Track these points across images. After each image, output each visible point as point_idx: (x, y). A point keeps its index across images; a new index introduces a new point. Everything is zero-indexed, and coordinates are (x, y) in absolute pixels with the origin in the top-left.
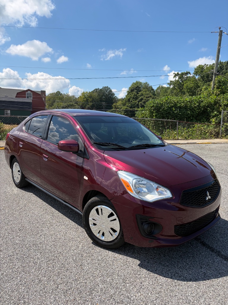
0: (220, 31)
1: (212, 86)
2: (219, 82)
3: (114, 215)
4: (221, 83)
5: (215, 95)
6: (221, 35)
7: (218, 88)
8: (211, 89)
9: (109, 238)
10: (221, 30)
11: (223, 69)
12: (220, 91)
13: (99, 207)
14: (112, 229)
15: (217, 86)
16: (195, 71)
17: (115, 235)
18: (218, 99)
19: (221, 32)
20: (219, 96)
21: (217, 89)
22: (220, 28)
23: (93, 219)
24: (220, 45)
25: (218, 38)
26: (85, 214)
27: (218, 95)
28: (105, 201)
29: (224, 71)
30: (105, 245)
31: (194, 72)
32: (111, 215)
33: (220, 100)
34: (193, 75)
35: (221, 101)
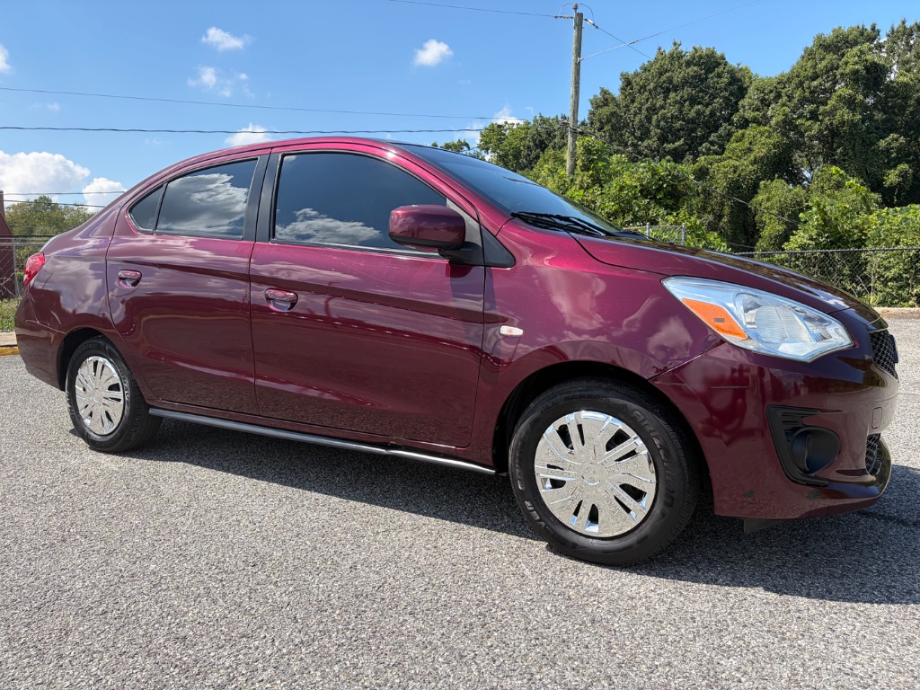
0: (578, 14)
1: (568, 164)
2: (588, 151)
3: (628, 437)
4: (594, 155)
5: (580, 189)
6: (579, 26)
7: (585, 168)
8: (565, 172)
9: (617, 523)
10: (578, 11)
11: (555, 136)
12: (591, 176)
13: (570, 420)
14: (625, 487)
15: (583, 161)
16: (481, 141)
17: (640, 509)
18: (589, 198)
19: (580, 16)
20: (591, 191)
21: (582, 171)
22: (576, 8)
23: (549, 466)
24: (578, 52)
25: (574, 33)
26: (521, 453)
27: (587, 188)
28: (590, 393)
29: (556, 140)
30: (606, 552)
31: (478, 142)
32: (620, 438)
33: (594, 202)
34: (479, 150)
35: (598, 204)
